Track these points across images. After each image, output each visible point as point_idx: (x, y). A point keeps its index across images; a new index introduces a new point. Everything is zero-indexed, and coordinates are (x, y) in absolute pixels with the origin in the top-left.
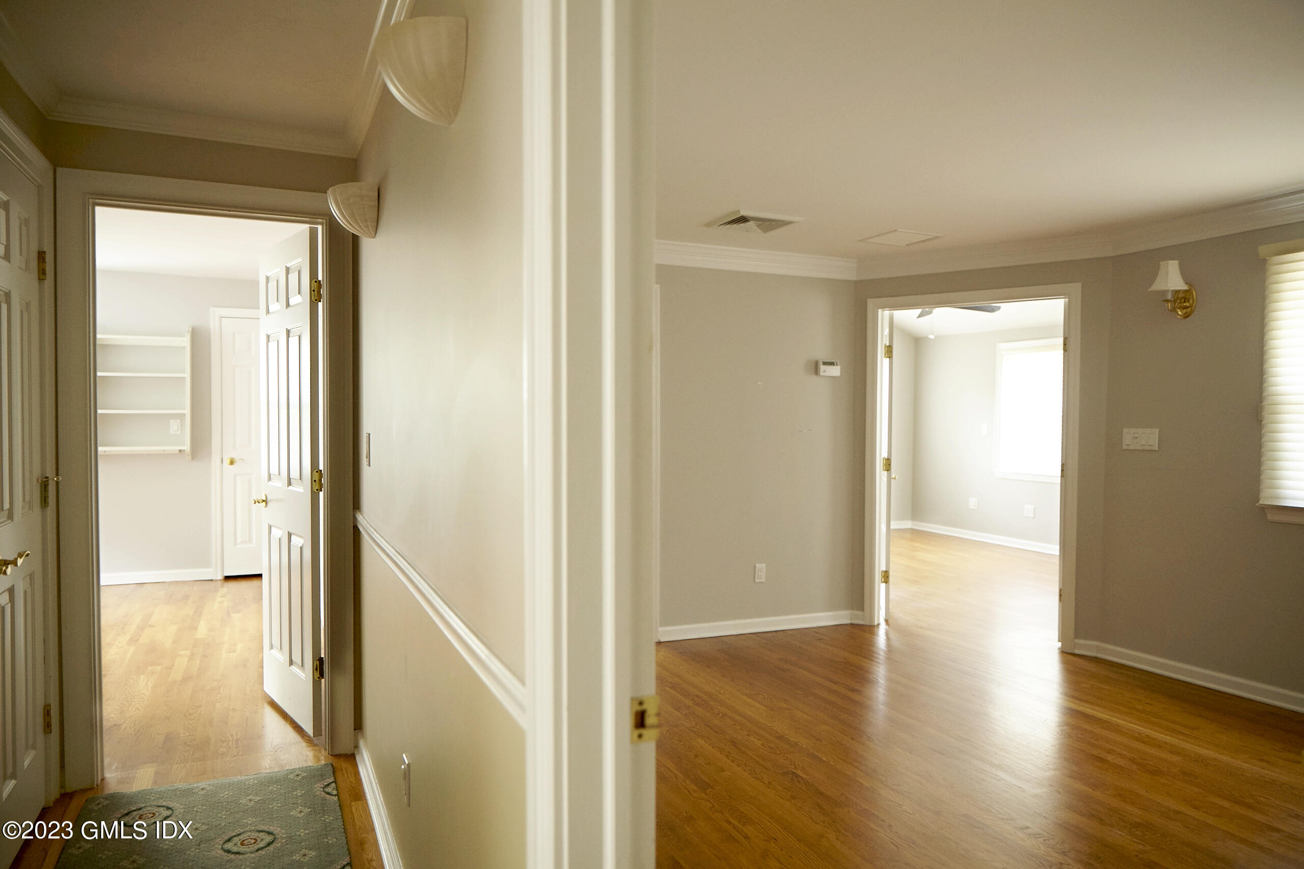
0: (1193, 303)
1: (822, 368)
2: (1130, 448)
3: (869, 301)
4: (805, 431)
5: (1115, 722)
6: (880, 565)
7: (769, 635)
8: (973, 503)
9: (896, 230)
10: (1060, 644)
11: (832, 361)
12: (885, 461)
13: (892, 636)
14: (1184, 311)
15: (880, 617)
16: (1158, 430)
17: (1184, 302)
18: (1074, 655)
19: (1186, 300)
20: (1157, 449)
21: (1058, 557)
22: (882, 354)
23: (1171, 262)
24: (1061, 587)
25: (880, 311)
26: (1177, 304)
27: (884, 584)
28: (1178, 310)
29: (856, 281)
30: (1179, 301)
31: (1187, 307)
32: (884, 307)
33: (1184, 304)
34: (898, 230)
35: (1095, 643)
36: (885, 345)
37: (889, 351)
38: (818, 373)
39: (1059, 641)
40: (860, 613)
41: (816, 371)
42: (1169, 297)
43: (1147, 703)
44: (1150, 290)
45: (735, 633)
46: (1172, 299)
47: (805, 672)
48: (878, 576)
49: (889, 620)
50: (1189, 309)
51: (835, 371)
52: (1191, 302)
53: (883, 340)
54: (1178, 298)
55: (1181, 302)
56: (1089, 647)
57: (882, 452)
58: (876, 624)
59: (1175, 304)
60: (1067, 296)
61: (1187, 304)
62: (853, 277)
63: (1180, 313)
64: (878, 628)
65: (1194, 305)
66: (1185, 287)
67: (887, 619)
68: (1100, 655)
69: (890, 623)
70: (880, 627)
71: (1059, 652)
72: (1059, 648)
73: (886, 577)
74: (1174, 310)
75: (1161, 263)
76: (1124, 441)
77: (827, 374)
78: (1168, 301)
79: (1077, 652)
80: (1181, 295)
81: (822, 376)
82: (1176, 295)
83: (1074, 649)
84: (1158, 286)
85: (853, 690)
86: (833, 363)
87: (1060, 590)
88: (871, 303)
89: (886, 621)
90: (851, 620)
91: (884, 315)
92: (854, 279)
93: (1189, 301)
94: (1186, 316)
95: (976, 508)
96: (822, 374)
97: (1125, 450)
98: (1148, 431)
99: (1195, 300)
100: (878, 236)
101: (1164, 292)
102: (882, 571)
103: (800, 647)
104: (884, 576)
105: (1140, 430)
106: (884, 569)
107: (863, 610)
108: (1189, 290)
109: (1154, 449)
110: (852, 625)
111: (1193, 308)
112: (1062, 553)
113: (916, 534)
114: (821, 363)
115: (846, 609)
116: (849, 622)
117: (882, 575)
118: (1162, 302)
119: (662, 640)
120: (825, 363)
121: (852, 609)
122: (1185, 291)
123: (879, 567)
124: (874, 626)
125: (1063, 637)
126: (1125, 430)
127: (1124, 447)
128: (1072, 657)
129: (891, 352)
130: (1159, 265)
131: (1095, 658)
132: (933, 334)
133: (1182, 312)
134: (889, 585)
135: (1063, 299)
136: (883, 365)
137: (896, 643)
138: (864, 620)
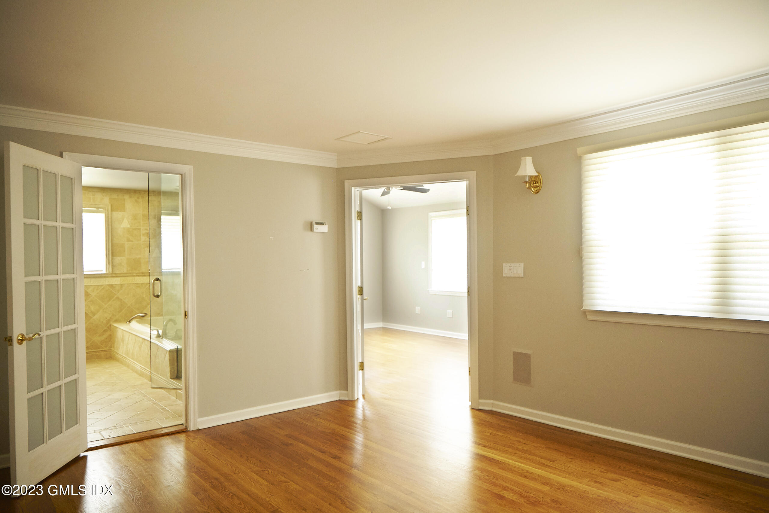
0: (540, 184)
1: (315, 226)
2: (507, 276)
3: (345, 181)
4: (304, 270)
5: (507, 462)
6: (358, 359)
7: (282, 414)
8: (418, 310)
9: (358, 132)
10: (470, 403)
11: (323, 222)
12: (359, 288)
13: (366, 408)
14: (536, 189)
15: (359, 393)
16: (523, 264)
17: (536, 183)
18: (479, 410)
19: (536, 182)
20: (523, 276)
21: (468, 341)
22: (355, 217)
23: (528, 158)
24: (470, 366)
25: (353, 188)
26: (531, 184)
27: (361, 371)
28: (532, 188)
29: (337, 168)
30: (533, 183)
31: (537, 187)
32: (355, 186)
33: (536, 185)
34: (361, 132)
35: (491, 401)
36: (357, 211)
37: (360, 215)
38: (313, 230)
39: (469, 401)
40: (345, 392)
41: (312, 229)
42: (527, 180)
43: (524, 444)
44: (516, 175)
45: (257, 416)
46: (529, 181)
47: (302, 445)
48: (356, 366)
49: (365, 395)
50: (539, 188)
51: (324, 229)
52: (539, 183)
53: (355, 208)
54: (532, 181)
55: (534, 183)
56: (488, 404)
57: (357, 282)
58: (356, 398)
59: (530, 185)
60: (468, 180)
61: (537, 185)
62: (334, 165)
63: (533, 190)
64: (358, 402)
65: (541, 185)
66: (537, 174)
67: (363, 394)
68: (494, 409)
69: (365, 397)
70: (359, 400)
71: (470, 409)
72: (470, 406)
73: (362, 366)
74: (529, 188)
75: (522, 158)
76: (504, 271)
77: (318, 231)
78: (526, 182)
79: (481, 408)
80: (533, 179)
81: (316, 232)
82: (531, 179)
83: (479, 406)
84: (520, 173)
85: (336, 457)
86: (323, 223)
87: (469, 368)
88: (347, 183)
89: (363, 396)
90: (340, 397)
91: (355, 192)
92: (336, 167)
93: (538, 183)
94: (537, 192)
95: (420, 313)
96: (315, 230)
97: (505, 277)
98: (517, 264)
99: (541, 183)
100: (348, 136)
101: (525, 176)
102: (359, 362)
103: (302, 424)
104: (360, 366)
105: (513, 264)
106: (361, 361)
107: (347, 390)
108: (538, 175)
109: (522, 276)
110: (340, 401)
111: (541, 187)
112: (470, 338)
113: (386, 331)
114: (314, 223)
115: (336, 390)
116: (337, 399)
117: (359, 365)
118: (523, 183)
119: (200, 428)
120: (317, 223)
121: (340, 390)
122: (536, 177)
123: (357, 360)
124: (355, 400)
125: (472, 399)
126: (504, 264)
127: (504, 275)
128: (477, 412)
129: (361, 216)
130: (521, 160)
131: (492, 411)
132: (390, 206)
133: (534, 189)
134: (364, 371)
135: (466, 182)
136: (356, 224)
137: (368, 413)
138: (348, 397)
